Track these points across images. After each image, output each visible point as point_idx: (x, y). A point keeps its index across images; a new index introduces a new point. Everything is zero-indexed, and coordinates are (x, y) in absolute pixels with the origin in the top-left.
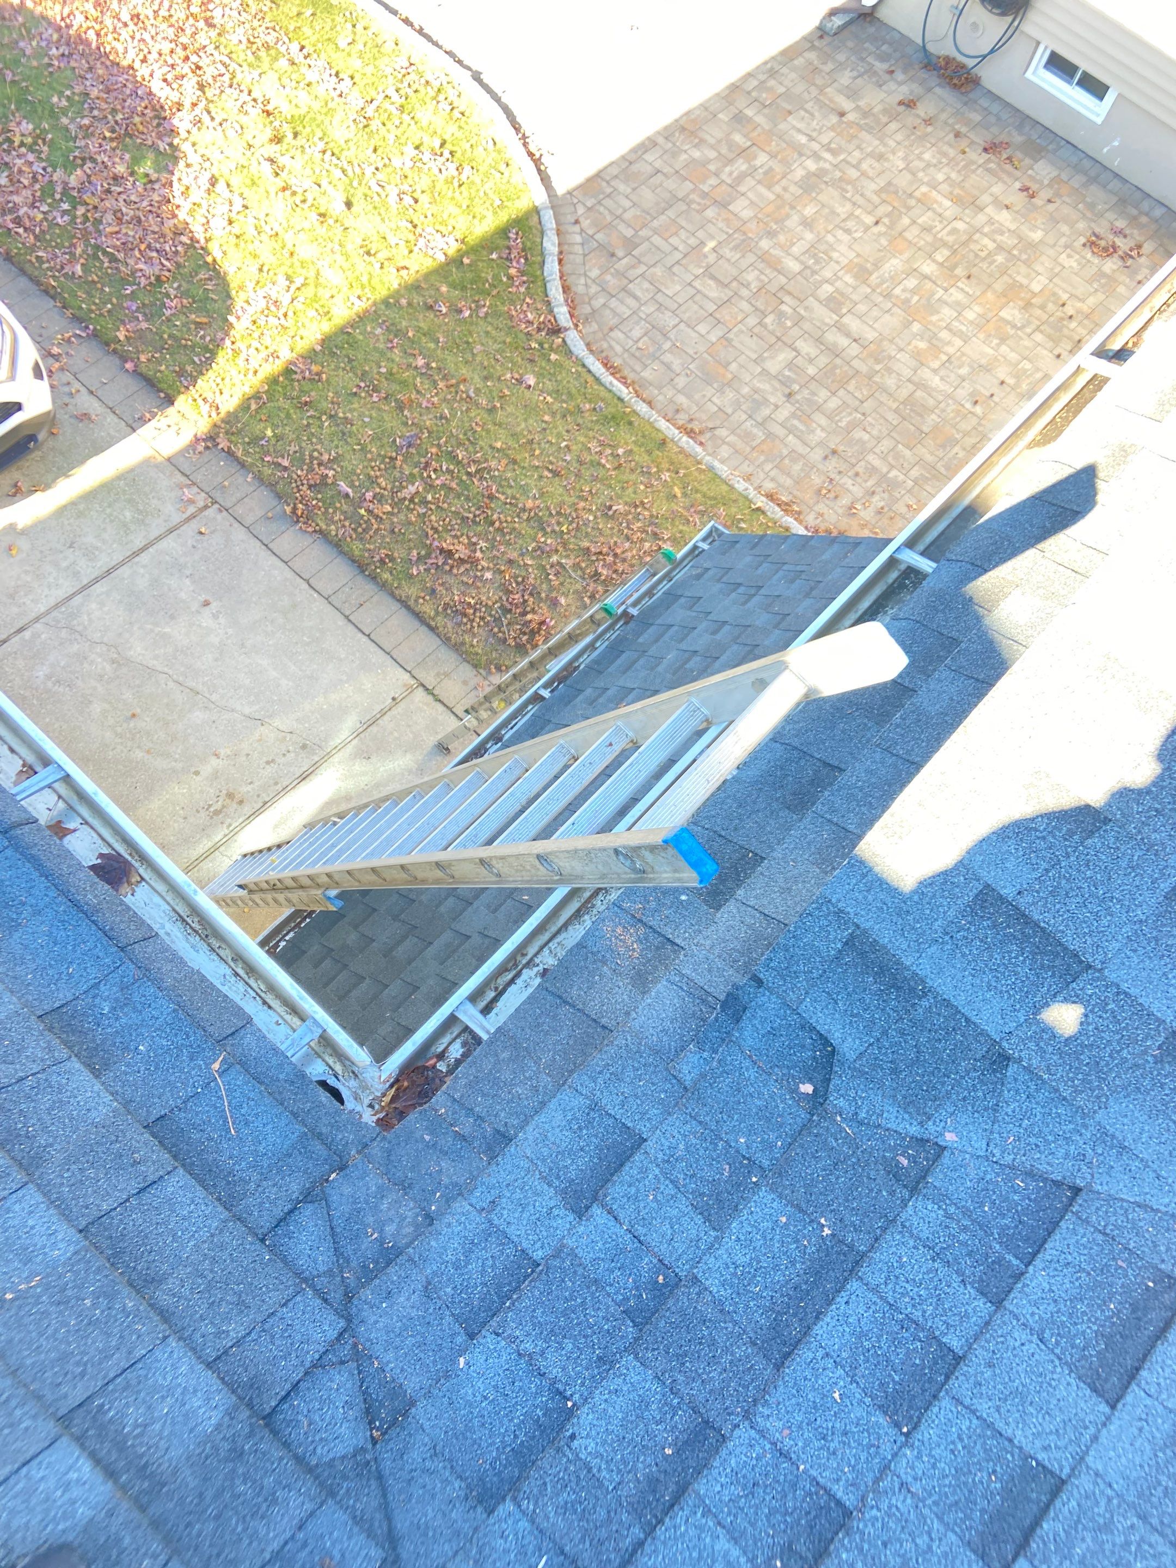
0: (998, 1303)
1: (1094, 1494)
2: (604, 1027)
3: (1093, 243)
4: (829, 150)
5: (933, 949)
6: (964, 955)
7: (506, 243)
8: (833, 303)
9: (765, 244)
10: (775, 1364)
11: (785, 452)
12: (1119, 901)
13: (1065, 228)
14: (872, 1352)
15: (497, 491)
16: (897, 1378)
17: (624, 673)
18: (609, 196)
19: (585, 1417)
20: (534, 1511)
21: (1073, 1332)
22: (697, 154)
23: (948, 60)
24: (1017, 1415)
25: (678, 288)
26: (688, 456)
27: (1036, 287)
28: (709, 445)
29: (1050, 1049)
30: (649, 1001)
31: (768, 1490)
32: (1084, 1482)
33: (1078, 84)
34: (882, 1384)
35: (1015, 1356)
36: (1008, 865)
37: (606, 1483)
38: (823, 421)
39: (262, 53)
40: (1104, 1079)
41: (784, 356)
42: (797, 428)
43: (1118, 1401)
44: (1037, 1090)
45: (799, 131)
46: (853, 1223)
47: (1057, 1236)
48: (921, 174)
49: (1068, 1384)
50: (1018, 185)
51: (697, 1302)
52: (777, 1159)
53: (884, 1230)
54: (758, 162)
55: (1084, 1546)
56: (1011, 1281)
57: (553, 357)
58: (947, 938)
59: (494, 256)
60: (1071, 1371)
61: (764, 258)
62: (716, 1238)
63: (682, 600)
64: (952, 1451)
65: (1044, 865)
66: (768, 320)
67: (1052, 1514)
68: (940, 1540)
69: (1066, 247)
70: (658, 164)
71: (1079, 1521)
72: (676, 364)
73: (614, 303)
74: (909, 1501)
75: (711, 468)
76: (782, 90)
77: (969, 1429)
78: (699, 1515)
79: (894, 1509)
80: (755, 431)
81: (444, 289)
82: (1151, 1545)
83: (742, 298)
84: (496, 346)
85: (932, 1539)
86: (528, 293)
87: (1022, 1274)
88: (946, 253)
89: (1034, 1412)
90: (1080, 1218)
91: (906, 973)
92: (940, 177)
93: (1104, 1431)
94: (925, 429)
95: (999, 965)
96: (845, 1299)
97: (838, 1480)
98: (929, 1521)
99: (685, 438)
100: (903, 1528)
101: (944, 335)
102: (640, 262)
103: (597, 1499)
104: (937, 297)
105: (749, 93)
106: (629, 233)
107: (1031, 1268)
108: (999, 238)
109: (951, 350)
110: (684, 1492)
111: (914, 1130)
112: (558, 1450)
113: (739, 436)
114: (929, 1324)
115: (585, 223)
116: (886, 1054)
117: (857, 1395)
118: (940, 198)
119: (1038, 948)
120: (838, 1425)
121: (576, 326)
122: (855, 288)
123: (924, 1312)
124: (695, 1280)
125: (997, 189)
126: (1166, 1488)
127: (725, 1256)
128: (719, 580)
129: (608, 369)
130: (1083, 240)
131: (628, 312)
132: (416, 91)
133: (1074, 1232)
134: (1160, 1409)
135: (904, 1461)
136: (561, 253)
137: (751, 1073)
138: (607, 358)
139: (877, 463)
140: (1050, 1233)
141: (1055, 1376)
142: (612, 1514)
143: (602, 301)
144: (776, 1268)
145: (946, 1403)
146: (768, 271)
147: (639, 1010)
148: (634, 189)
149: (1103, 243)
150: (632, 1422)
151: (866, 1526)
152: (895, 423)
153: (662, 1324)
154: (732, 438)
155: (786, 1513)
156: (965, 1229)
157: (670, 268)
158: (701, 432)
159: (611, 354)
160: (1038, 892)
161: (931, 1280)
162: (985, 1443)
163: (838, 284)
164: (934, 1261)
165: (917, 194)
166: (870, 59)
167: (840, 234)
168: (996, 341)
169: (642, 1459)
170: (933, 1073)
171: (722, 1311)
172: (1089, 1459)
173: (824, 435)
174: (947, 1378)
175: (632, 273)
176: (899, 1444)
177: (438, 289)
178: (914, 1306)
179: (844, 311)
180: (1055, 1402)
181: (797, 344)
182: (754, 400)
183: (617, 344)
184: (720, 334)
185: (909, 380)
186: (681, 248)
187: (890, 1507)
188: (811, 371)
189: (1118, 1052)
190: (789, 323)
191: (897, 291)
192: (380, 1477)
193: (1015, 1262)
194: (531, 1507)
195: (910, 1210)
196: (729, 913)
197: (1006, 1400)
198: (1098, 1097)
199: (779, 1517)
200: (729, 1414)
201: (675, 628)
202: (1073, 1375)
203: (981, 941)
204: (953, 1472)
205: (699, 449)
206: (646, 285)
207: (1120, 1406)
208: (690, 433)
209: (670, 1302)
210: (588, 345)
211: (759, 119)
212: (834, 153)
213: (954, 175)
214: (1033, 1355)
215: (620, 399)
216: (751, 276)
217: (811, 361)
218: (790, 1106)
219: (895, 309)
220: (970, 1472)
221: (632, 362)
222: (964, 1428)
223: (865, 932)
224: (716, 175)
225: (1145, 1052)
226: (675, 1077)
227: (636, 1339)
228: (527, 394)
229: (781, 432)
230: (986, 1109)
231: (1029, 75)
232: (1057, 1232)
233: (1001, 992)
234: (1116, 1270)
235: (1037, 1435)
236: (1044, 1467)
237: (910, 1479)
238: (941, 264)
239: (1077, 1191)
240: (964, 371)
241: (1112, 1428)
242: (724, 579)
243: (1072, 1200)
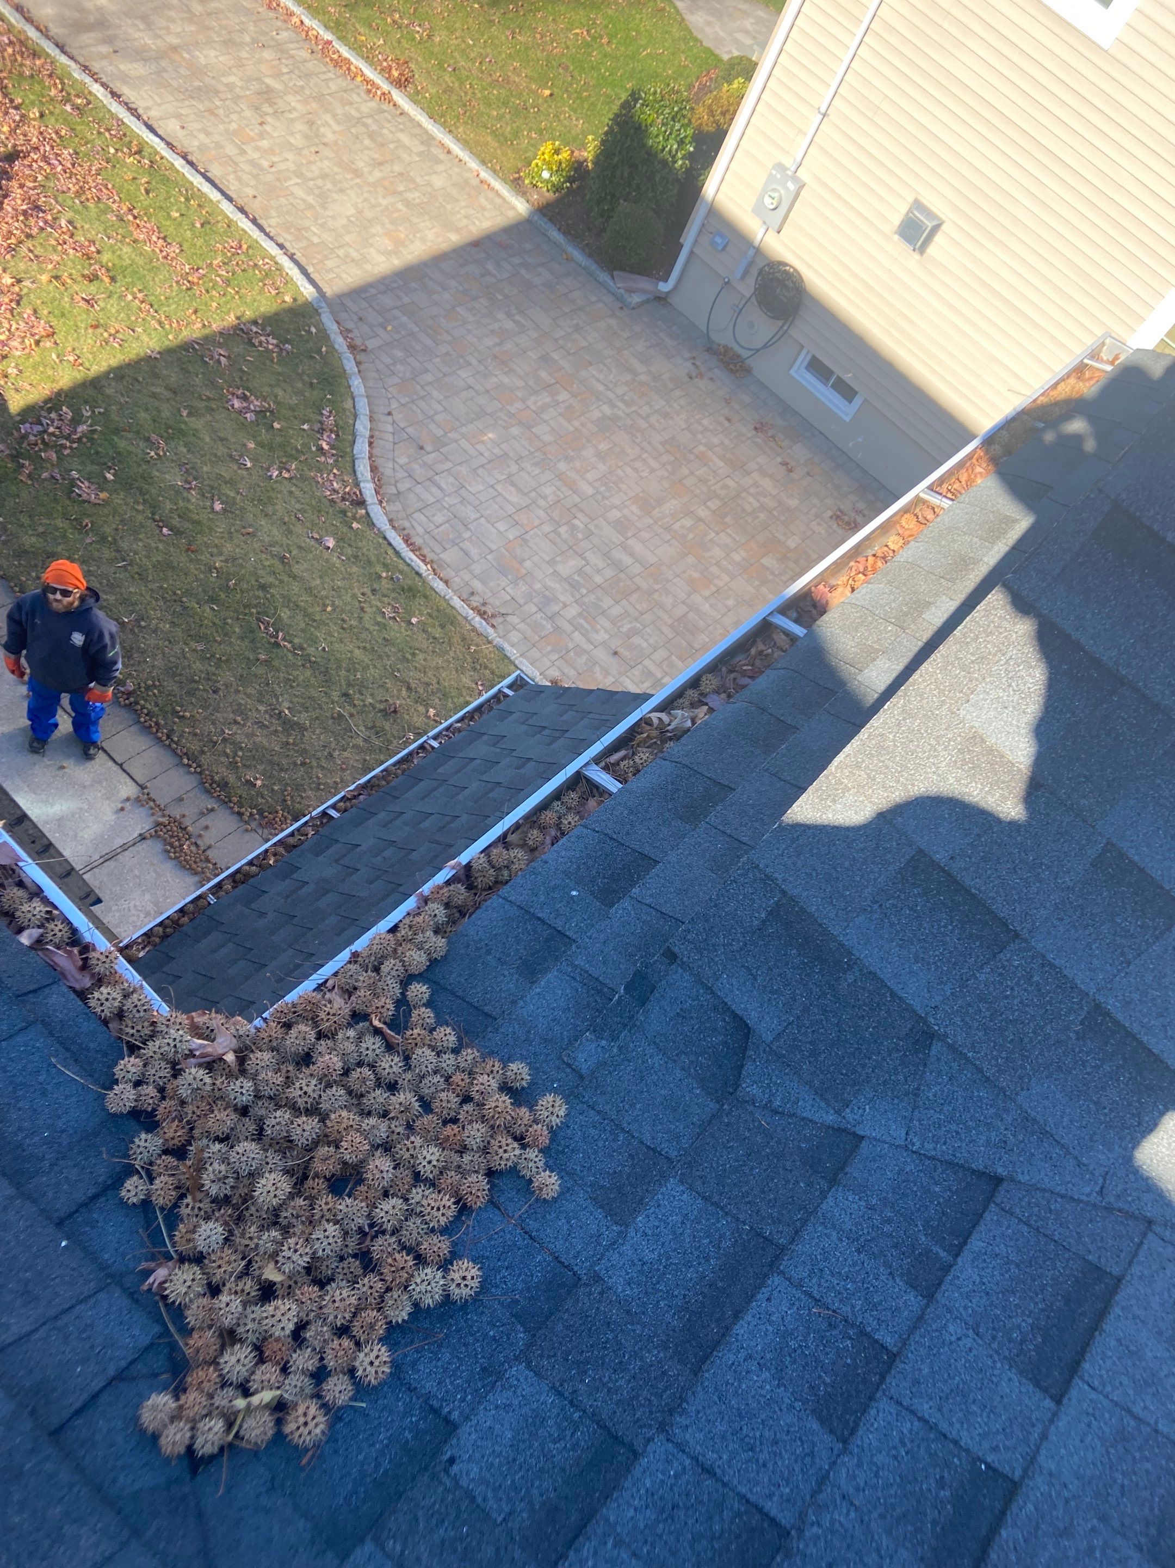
0: (930, 1297)
1: (1051, 1496)
2: (488, 1015)
3: (838, 517)
4: (623, 401)
5: (862, 918)
6: (892, 925)
7: (319, 418)
8: (621, 526)
9: (562, 466)
10: (691, 1370)
11: (571, 646)
12: (1048, 867)
13: (816, 501)
14: (799, 1351)
15: (284, 639)
16: (828, 1380)
17: (422, 799)
18: (422, 398)
19: (467, 1436)
20: (403, 1552)
21: (1009, 1325)
22: (506, 380)
23: (727, 349)
24: (960, 1414)
25: (481, 487)
26: (479, 634)
27: (792, 543)
28: (500, 628)
29: (976, 1024)
30: (538, 990)
31: (690, 1512)
32: (1038, 1485)
33: (833, 386)
34: (812, 1387)
35: (952, 1351)
36: (941, 830)
37: (494, 1515)
38: (607, 624)
39: (91, 205)
40: (1027, 1057)
41: (575, 563)
42: (582, 627)
43: (1062, 1396)
44: (960, 1071)
45: (598, 380)
46: (771, 1216)
47: (982, 1227)
48: (699, 436)
49: (1010, 1380)
50: (779, 460)
51: (599, 1301)
52: (684, 1149)
53: (804, 1222)
54: (561, 398)
55: (1047, 1554)
56: (939, 1274)
57: (355, 525)
58: (876, 906)
59: (306, 427)
60: (1011, 1366)
61: (560, 477)
62: (620, 1232)
63: (486, 737)
64: (895, 1457)
65: (976, 831)
66: (563, 530)
67: (1009, 1520)
68: (891, 1558)
69: (817, 516)
70: (470, 381)
71: (1037, 1527)
72: (474, 552)
73: (419, 489)
74: (853, 1514)
75: (500, 649)
76: (584, 343)
77: (911, 1431)
78: (610, 1545)
79: (837, 1525)
80: (544, 623)
81: (252, 445)
82: (1115, 1550)
83: (539, 507)
84: (298, 506)
85: (881, 1558)
86: (336, 465)
87: (951, 1266)
88: (719, 503)
89: (979, 1411)
90: (1003, 1209)
91: (832, 945)
92: (716, 441)
93: (1053, 1428)
94: (696, 645)
95: (927, 935)
96: (767, 1296)
97: (770, 1496)
98: (876, 1537)
99: (478, 619)
100: (849, 1546)
101: (714, 569)
102: (447, 459)
103: (482, 1533)
104: (709, 537)
105: (556, 340)
106: (439, 433)
107: (959, 1259)
108: (762, 499)
109: (721, 584)
110: (589, 1521)
111: (830, 1118)
112: (434, 1477)
113: (529, 625)
114: (860, 1320)
115: (398, 416)
116: (806, 1034)
117: (787, 1400)
118: (714, 457)
119: (967, 916)
120: (767, 1434)
121: (381, 502)
122: (639, 517)
123: (853, 1307)
124: (597, 1278)
125: (762, 460)
126: (1123, 1486)
127: (630, 1253)
128: (523, 723)
129: (408, 545)
130: (830, 513)
131: (432, 500)
132: (244, 271)
133: (999, 1223)
134: (1106, 1403)
135: (844, 1471)
136: (372, 437)
137: (657, 1060)
138: (408, 535)
139: (653, 668)
140: (975, 1224)
141: (997, 1372)
142: (502, 1552)
143: (408, 485)
144: (688, 1265)
145: (884, 1404)
146: (563, 489)
147: (528, 999)
148: (446, 397)
149: (846, 518)
150: (524, 1441)
151: (807, 1546)
152: (670, 636)
153: (559, 1327)
154: (521, 626)
155: (713, 1538)
156: (889, 1221)
157: (475, 470)
158: (493, 616)
159: (412, 532)
160: (970, 857)
161: (858, 1272)
162: (929, 1447)
163: (625, 511)
164: (859, 1253)
165: (695, 451)
166: (662, 335)
167: (629, 470)
168: (757, 583)
169: (537, 1483)
170: (854, 1054)
171: (628, 1312)
172: (1041, 1458)
173: (607, 637)
174: (883, 1378)
175: (439, 467)
176: (835, 1452)
177: (245, 445)
178: (841, 1301)
179: (630, 534)
180: (998, 1399)
181: (587, 554)
182: (545, 596)
183: (419, 526)
184: (518, 534)
185: (683, 602)
186: (486, 454)
187: (832, 1522)
188: (598, 579)
189: (1042, 1028)
190: (580, 536)
191: (676, 526)
192: (200, 1515)
193: (943, 1254)
194: (398, 1548)
195: (830, 1200)
196: (622, 909)
197: (947, 1398)
198: (1021, 1078)
199: (704, 1543)
200: (641, 1427)
201: (478, 761)
202: (1014, 1370)
203: (911, 909)
204: (898, 1480)
205: (490, 630)
206: (451, 480)
207: (1065, 1401)
208: (482, 614)
209: (569, 1304)
210: (391, 521)
211: (563, 363)
212: (627, 404)
213: (727, 442)
214: (970, 1350)
215: (417, 573)
216: (548, 490)
217: (598, 571)
218: (697, 1096)
219: (673, 541)
220: (916, 1479)
221: (432, 543)
222: (905, 1431)
223: (792, 899)
224: (523, 401)
225: (1068, 1028)
226: (569, 1065)
227: (528, 1346)
228: (326, 554)
229: (567, 627)
230: (907, 1094)
231: (792, 372)
232: (982, 1223)
233: (928, 964)
234: (1044, 1262)
235: (984, 1436)
236: (995, 1470)
237: (851, 1491)
238: (714, 512)
239: (997, 1181)
240: (731, 602)
241: (1060, 1424)
242: (530, 722)
243: (993, 1192)
